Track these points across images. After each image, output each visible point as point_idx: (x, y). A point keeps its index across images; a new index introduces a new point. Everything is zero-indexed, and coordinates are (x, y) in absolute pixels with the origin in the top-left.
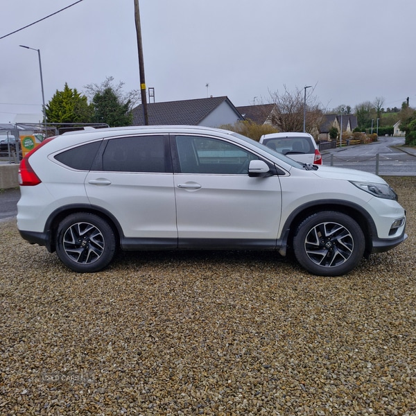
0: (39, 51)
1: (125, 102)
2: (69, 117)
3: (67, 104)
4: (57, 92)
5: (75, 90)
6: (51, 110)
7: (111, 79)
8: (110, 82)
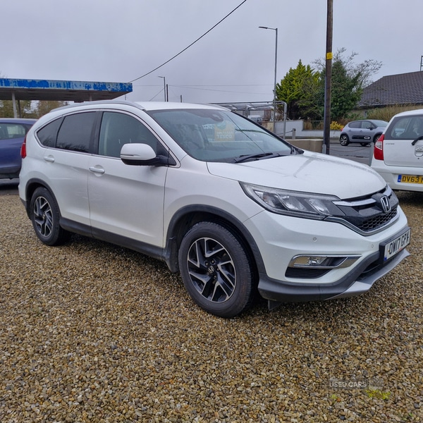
0: (276, 29)
1: (355, 75)
2: (296, 96)
3: (296, 82)
4: (291, 70)
5: (308, 67)
6: (281, 89)
7: (343, 50)
8: (341, 54)
